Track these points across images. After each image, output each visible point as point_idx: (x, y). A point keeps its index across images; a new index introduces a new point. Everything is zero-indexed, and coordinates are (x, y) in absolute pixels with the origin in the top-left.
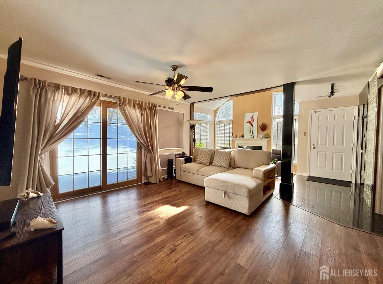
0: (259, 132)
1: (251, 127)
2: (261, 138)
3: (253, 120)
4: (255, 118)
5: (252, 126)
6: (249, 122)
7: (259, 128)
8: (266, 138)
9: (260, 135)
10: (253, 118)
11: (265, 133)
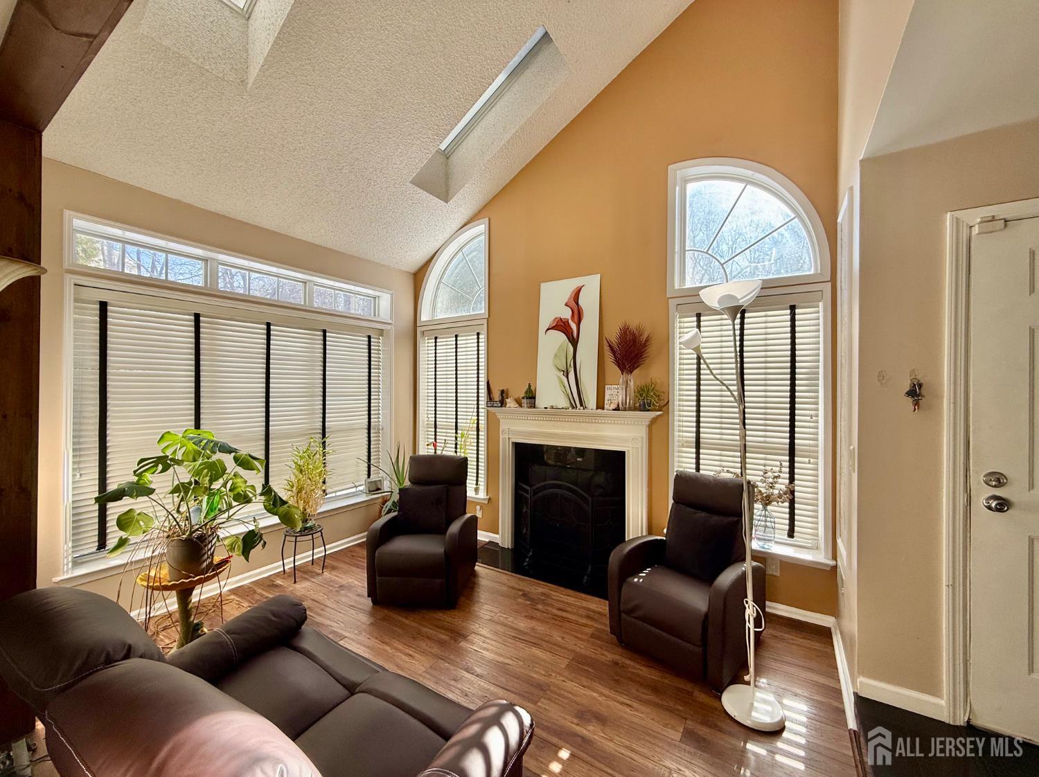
0: (609, 377)
1: (571, 349)
2: (617, 409)
3: (578, 315)
4: (589, 303)
5: (574, 342)
6: (561, 326)
7: (609, 358)
8: (643, 408)
9: (615, 394)
10: (577, 303)
11: (638, 383)
